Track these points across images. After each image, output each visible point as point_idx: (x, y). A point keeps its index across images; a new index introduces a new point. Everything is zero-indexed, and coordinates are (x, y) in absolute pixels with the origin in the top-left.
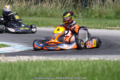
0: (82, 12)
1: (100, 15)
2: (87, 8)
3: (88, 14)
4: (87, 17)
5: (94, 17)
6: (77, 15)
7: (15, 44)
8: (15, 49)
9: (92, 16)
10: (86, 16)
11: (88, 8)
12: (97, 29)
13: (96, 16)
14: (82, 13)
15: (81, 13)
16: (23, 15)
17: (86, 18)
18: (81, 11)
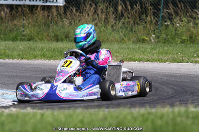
0: (157, 31)
1: (191, 37)
2: (166, 23)
3: (169, 37)
4: (166, 41)
5: (181, 41)
6: (146, 39)
7: (6, 92)
8: (4, 100)
9: (177, 39)
10: (165, 39)
11: (168, 25)
12: (175, 63)
13: (185, 39)
14: (157, 34)
15: (154, 34)
16: (42, 39)
17: (165, 43)
18: (155, 30)
